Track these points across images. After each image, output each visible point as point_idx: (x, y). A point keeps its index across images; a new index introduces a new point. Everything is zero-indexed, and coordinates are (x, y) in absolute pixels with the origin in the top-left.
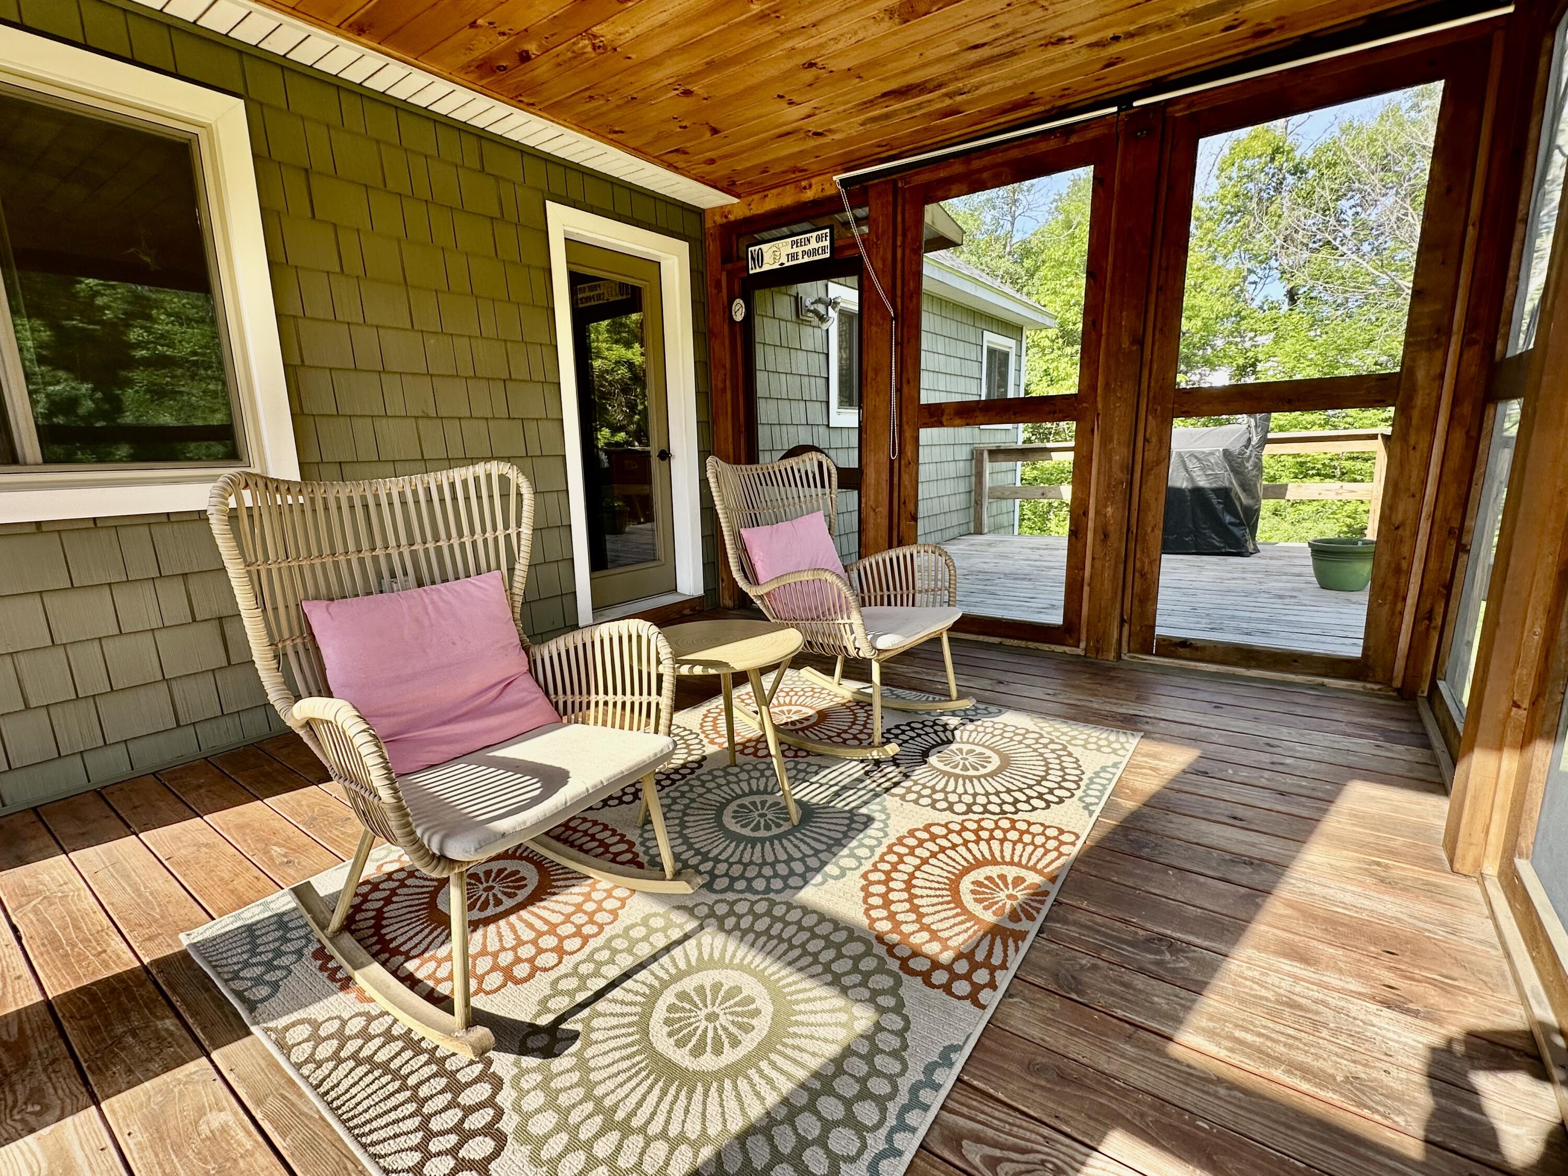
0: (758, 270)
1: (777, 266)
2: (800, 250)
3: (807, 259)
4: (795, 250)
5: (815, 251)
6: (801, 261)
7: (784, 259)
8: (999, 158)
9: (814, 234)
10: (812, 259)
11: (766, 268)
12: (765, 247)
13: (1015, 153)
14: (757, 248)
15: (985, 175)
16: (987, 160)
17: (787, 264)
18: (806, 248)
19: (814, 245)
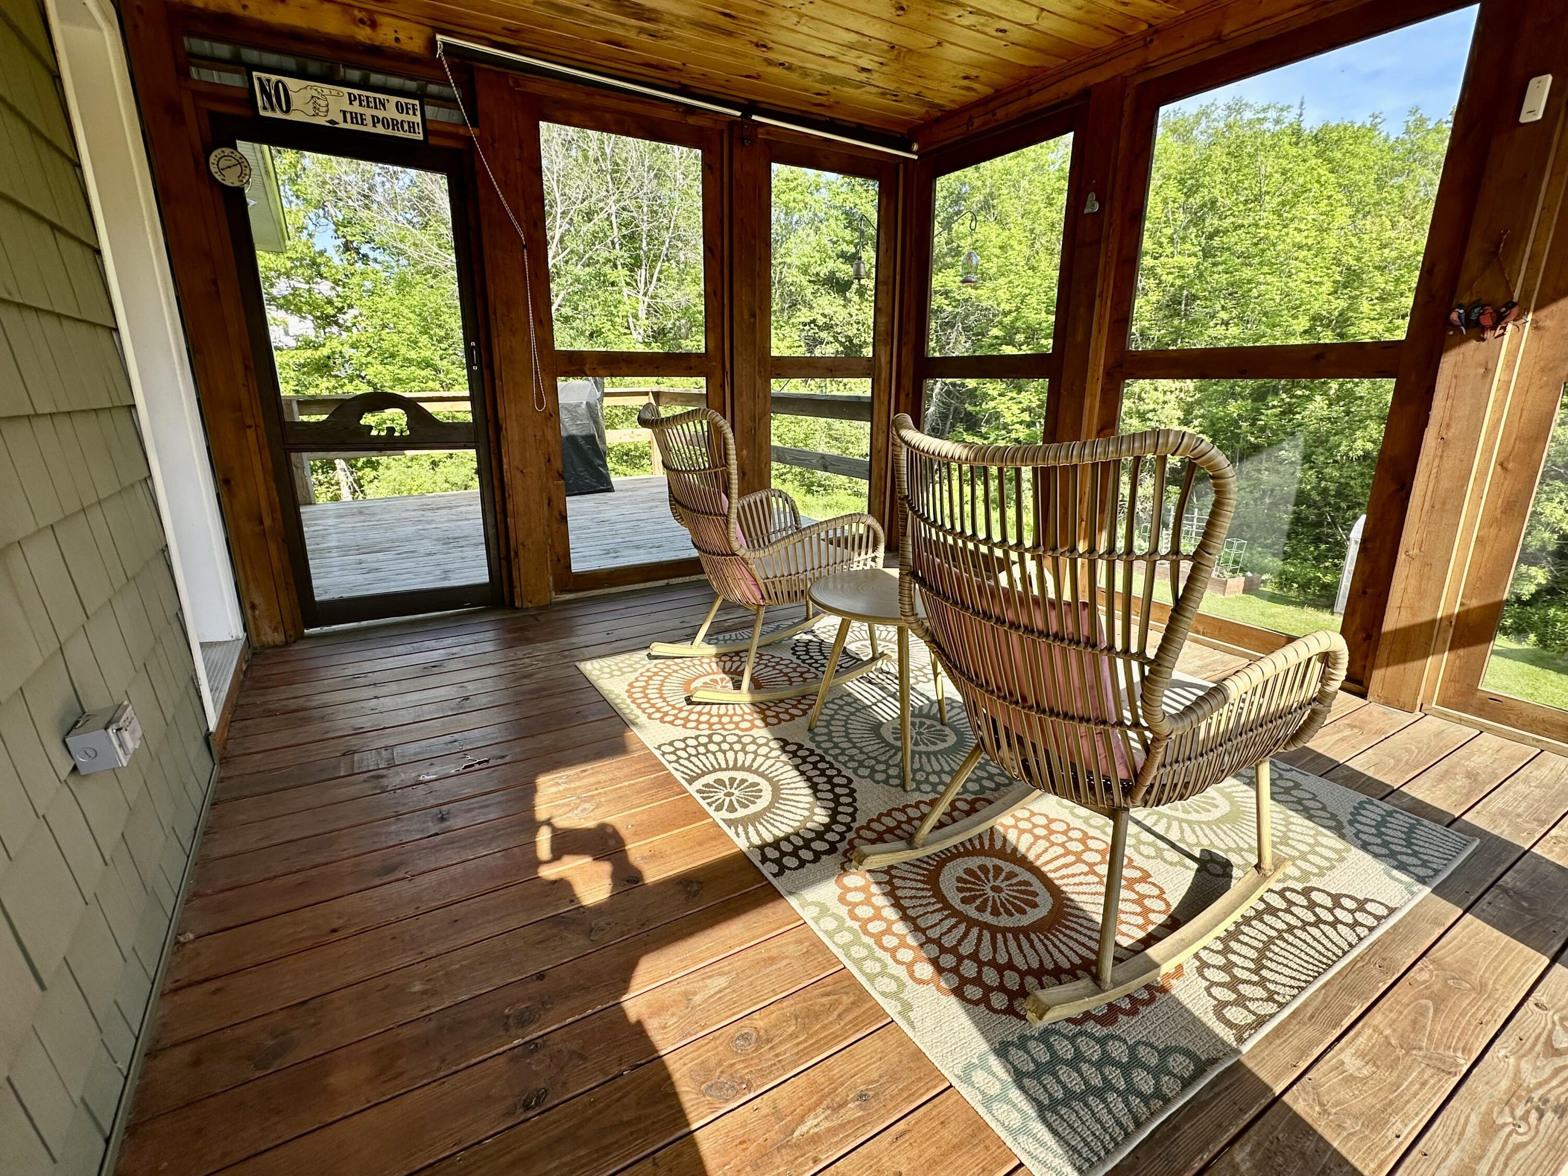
0: (278, 115)
1: (321, 121)
2: (368, 113)
3: (380, 130)
4: (356, 108)
5: (395, 124)
6: (369, 129)
7: (339, 118)
8: (624, 106)
9: (394, 99)
10: (390, 132)
11: (293, 117)
12: (293, 84)
13: (638, 108)
14: (274, 78)
15: (608, 116)
16: (611, 103)
17: (342, 125)
18: (380, 114)
19: (391, 113)
